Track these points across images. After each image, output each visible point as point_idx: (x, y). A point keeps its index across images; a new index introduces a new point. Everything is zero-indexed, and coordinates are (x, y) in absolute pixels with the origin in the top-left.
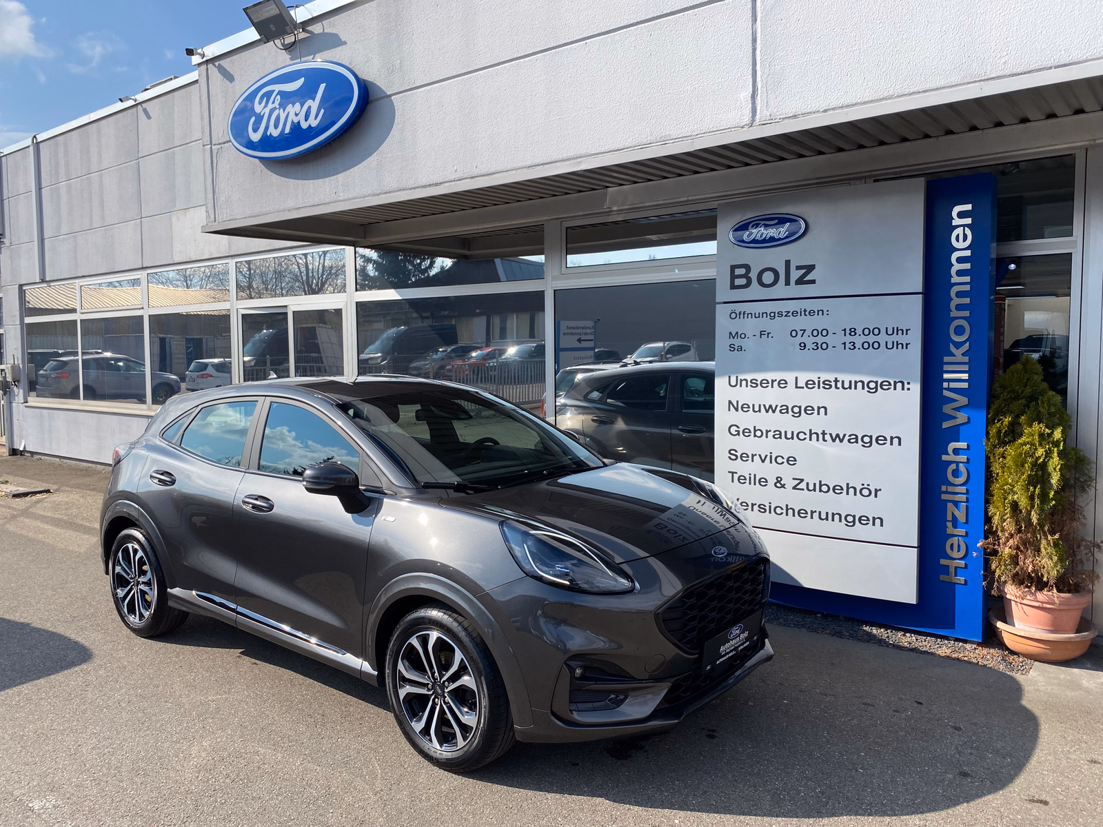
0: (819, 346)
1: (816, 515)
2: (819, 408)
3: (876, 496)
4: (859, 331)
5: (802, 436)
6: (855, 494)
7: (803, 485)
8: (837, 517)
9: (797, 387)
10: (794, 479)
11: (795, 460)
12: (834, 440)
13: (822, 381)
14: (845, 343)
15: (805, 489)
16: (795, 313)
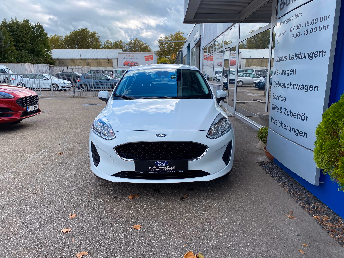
0: (297, 35)
1: (288, 127)
2: (294, 70)
3: (306, 121)
4: (310, 23)
5: (288, 86)
6: (300, 119)
7: (286, 113)
8: (293, 130)
9: (290, 60)
10: (285, 109)
11: (285, 99)
12: (296, 89)
13: (296, 54)
14: (305, 32)
15: (287, 115)
16: (293, 18)
